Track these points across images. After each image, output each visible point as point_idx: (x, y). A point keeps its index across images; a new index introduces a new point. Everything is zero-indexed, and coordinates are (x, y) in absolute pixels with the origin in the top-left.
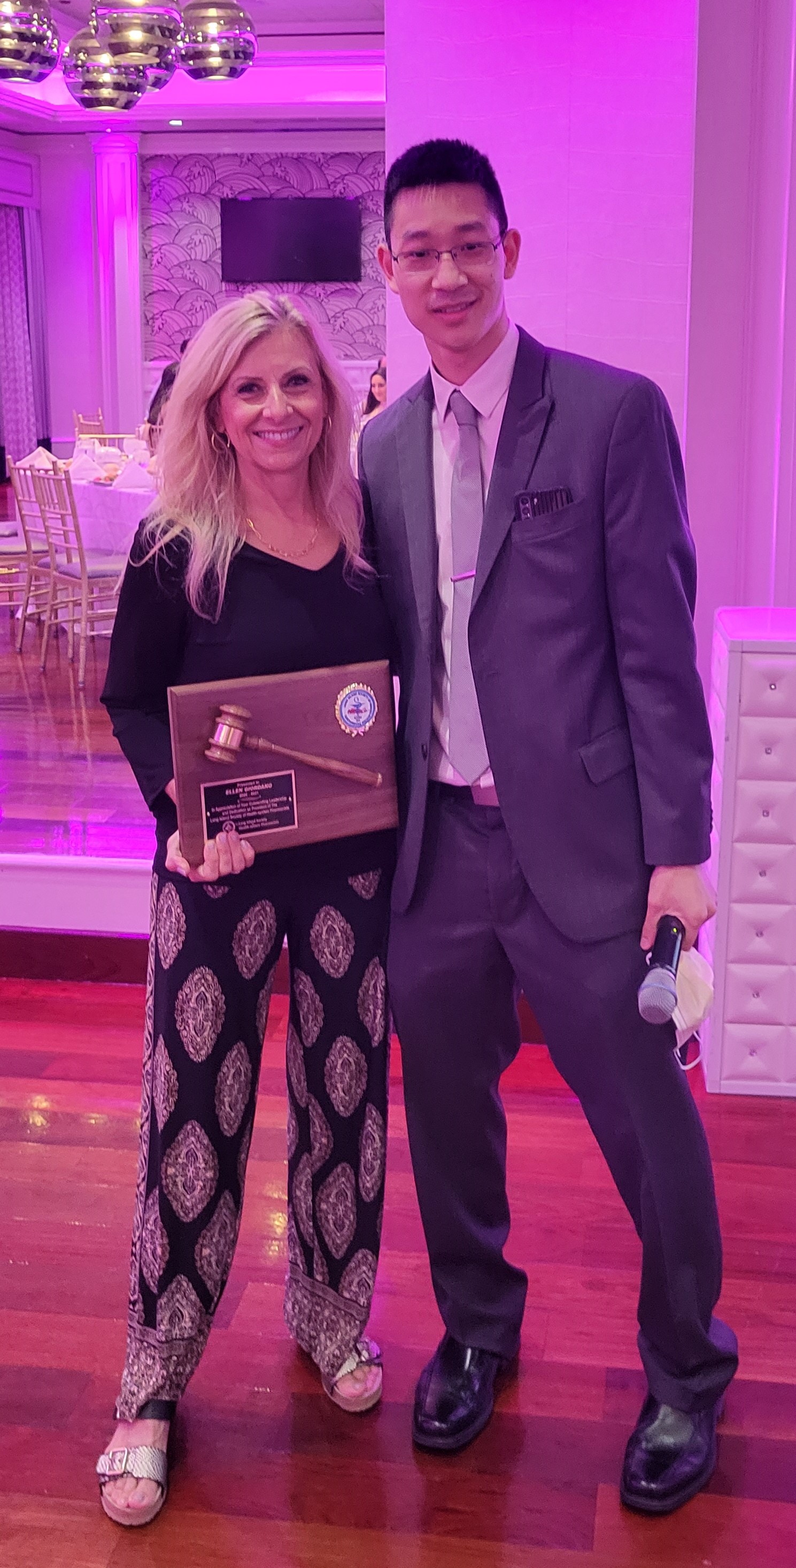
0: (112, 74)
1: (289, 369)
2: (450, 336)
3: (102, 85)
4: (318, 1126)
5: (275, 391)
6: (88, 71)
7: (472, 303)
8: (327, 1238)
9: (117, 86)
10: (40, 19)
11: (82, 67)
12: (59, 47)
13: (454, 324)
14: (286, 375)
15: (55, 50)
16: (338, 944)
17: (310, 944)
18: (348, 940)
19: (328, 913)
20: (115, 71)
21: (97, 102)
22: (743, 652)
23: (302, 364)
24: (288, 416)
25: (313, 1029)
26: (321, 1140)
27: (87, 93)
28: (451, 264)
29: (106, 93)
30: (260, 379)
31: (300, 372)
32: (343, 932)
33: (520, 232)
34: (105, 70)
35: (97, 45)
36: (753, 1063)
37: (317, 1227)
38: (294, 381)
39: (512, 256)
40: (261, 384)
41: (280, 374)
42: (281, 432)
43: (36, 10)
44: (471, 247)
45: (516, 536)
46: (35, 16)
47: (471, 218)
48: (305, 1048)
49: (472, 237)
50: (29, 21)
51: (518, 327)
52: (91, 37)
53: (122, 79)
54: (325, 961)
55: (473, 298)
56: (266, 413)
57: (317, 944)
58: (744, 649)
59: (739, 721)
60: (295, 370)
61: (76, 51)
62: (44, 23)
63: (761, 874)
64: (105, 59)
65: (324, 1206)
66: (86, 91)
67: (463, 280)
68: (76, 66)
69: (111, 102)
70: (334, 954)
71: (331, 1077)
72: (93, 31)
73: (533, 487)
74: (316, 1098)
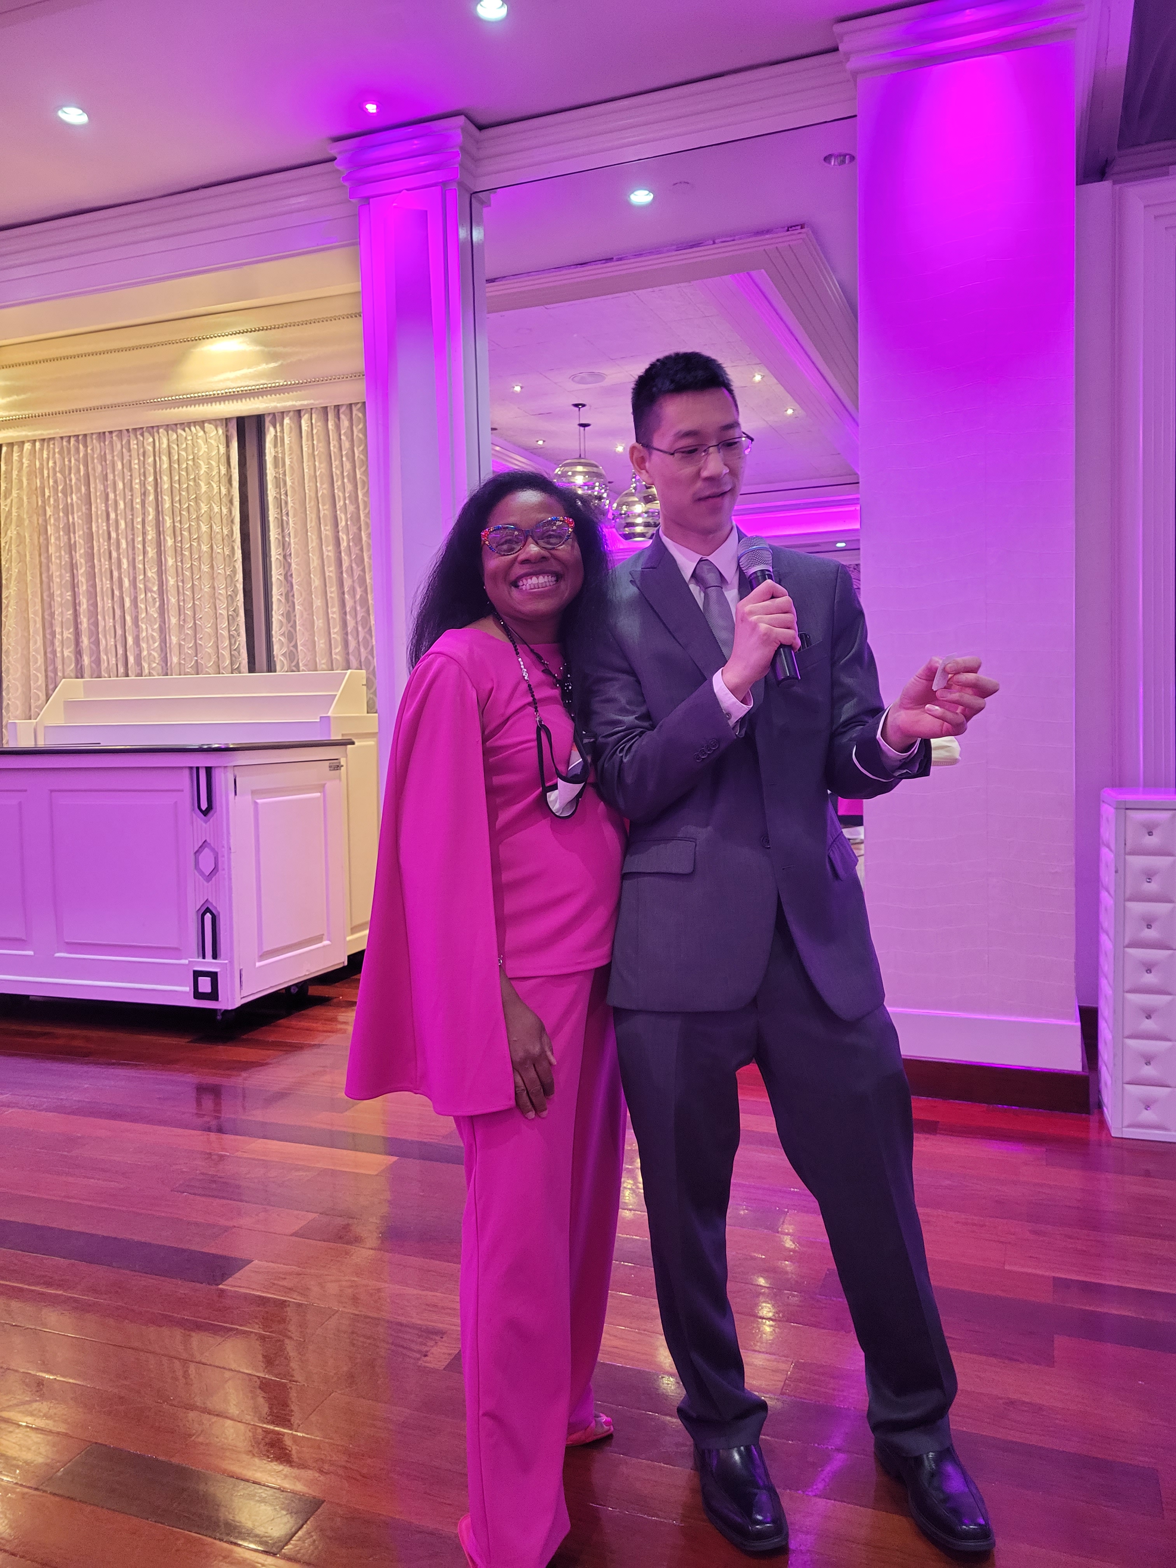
0: (643, 518)
3: (638, 525)
6: (628, 516)
9: (647, 525)
10: (600, 485)
11: (625, 514)
12: (610, 504)
15: (607, 507)
20: (646, 515)
21: (634, 535)
22: (1127, 809)
27: (627, 531)
29: (639, 529)
34: (640, 515)
35: (637, 499)
36: (1148, 1116)
43: (598, 480)
46: (597, 484)
50: (592, 488)
52: (632, 495)
53: (650, 520)
58: (1127, 807)
59: (1125, 859)
61: (620, 505)
62: (603, 488)
63: (1147, 971)
64: (639, 508)
66: (626, 529)
68: (621, 514)
69: (642, 535)
72: (634, 491)
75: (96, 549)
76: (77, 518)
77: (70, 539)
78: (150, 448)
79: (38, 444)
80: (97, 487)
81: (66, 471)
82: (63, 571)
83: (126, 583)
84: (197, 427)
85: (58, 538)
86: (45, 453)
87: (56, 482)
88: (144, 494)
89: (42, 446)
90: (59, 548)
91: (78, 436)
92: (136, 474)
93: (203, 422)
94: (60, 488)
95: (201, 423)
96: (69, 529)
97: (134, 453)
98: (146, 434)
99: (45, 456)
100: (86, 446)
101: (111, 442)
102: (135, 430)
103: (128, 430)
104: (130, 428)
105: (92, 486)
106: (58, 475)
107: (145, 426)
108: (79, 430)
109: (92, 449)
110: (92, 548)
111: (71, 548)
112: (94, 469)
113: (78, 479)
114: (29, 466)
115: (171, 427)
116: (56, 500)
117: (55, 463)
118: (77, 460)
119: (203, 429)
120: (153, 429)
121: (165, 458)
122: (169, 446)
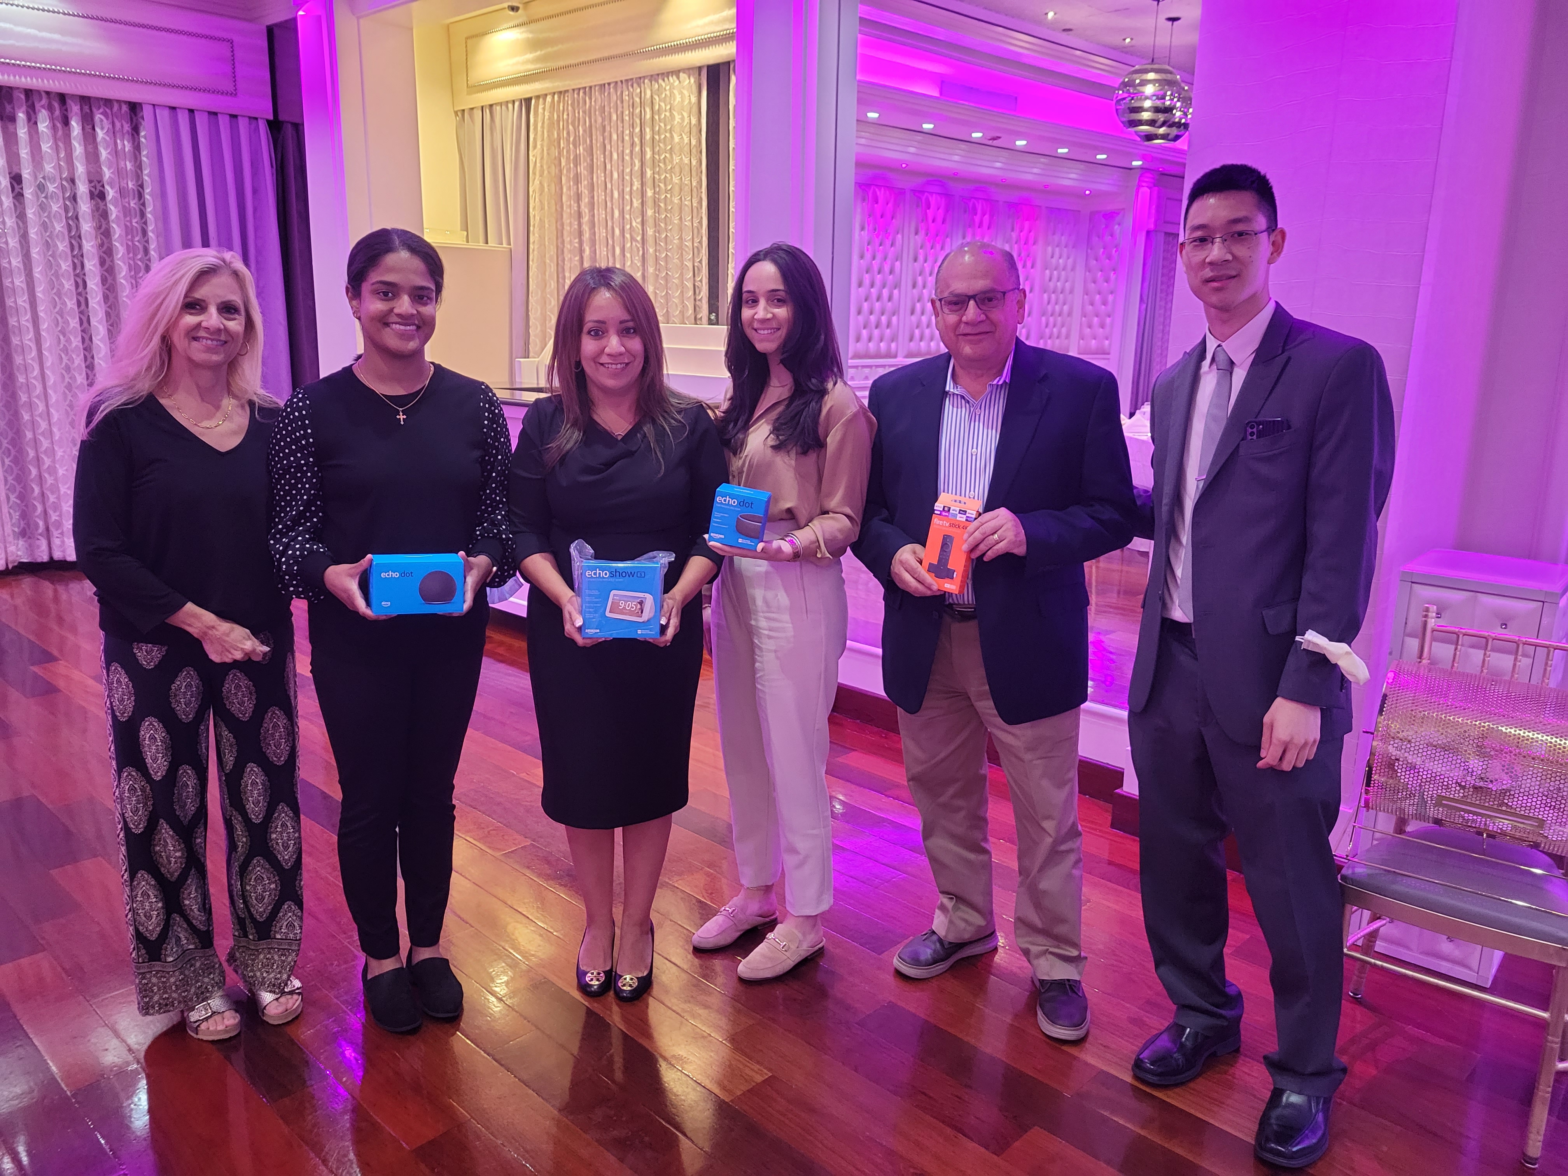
1: (224, 300)
2: (1214, 299)
4: (239, 830)
5: (213, 310)
7: (1234, 277)
8: (252, 909)
13: (1218, 290)
14: (223, 303)
16: (243, 696)
17: (223, 699)
18: (251, 693)
19: (235, 675)
22: (1414, 582)
23: (236, 298)
24: (219, 331)
25: (230, 759)
26: (242, 840)
28: (1221, 245)
30: (204, 301)
31: (233, 303)
32: (247, 687)
33: (1286, 230)
37: (245, 902)
38: (227, 309)
39: (1277, 248)
40: (203, 304)
41: (219, 301)
42: (212, 340)
44: (1240, 234)
45: (1242, 451)
47: (1241, 214)
48: (226, 775)
49: (1240, 227)
51: (1276, 302)
54: (234, 709)
55: (1234, 273)
56: (204, 324)
57: (228, 698)
58: (1414, 580)
60: (229, 301)
65: (248, 888)
67: (1229, 257)
70: (242, 703)
71: (245, 793)
73: (1260, 419)
74: (236, 810)
75: (596, 198)
76: (583, 170)
77: (578, 189)
78: (638, 100)
79: (556, 96)
80: (597, 137)
81: (576, 122)
82: (572, 220)
83: (617, 232)
84: (674, 77)
85: (569, 188)
86: (561, 105)
87: (568, 133)
88: (633, 145)
89: (559, 98)
90: (569, 197)
91: (585, 88)
92: (626, 125)
93: (679, 71)
94: (571, 139)
95: (676, 72)
96: (577, 179)
97: (626, 105)
98: (635, 85)
99: (561, 108)
100: (590, 99)
101: (609, 93)
102: (627, 81)
103: (622, 81)
104: (623, 79)
105: (594, 137)
106: (571, 127)
107: (634, 76)
108: (585, 82)
109: (595, 101)
110: (593, 197)
111: (578, 197)
112: (596, 121)
113: (584, 131)
114: (549, 119)
115: (655, 77)
116: (568, 152)
117: (568, 115)
118: (584, 112)
119: (678, 78)
120: (640, 80)
121: (648, 110)
122: (652, 96)
